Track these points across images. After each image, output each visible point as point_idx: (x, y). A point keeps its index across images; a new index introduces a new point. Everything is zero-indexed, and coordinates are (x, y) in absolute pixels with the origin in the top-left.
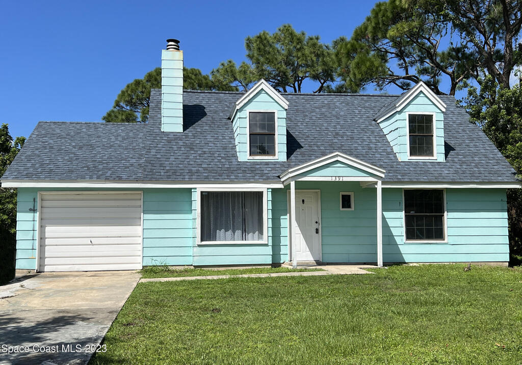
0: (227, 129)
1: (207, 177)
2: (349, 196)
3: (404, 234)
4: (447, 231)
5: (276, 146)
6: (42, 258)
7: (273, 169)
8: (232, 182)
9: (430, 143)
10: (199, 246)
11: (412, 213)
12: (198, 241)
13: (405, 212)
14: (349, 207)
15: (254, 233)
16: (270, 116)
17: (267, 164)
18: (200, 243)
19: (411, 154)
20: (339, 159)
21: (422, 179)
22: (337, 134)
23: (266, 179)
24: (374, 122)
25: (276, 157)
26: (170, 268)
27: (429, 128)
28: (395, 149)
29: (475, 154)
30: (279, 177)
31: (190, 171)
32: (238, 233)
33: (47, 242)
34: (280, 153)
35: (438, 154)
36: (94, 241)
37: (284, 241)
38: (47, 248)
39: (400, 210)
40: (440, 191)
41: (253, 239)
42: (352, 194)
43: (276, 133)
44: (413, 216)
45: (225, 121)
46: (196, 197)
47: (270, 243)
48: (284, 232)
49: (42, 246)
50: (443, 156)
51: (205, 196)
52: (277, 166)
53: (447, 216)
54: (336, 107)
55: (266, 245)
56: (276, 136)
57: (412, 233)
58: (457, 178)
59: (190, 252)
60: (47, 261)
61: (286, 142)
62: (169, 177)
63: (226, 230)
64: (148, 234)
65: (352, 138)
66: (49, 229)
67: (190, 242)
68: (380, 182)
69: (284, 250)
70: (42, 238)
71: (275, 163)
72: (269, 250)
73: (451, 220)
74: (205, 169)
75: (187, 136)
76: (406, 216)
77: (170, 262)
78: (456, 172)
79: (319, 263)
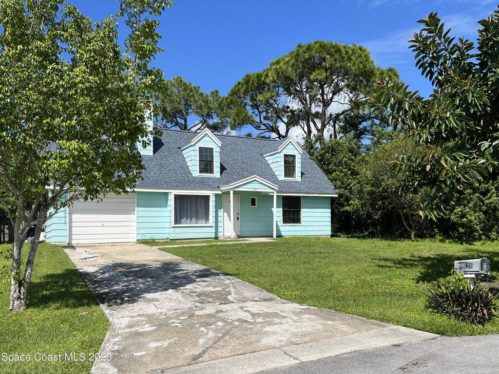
0: (180, 155)
1: (177, 186)
2: (254, 199)
3: (282, 220)
4: (302, 219)
5: (214, 168)
6: (70, 235)
7: (214, 182)
8: (192, 189)
9: (294, 171)
10: (173, 227)
11: (286, 209)
12: (173, 224)
13: (283, 208)
14: (255, 205)
15: (202, 220)
16: (211, 150)
17: (210, 179)
18: (174, 226)
19: (285, 177)
20: (256, 179)
21: (292, 190)
22: (243, 162)
23: (212, 188)
24: (261, 156)
25: (214, 175)
26: (156, 241)
27: (294, 162)
28: (276, 173)
29: (315, 177)
30: (219, 187)
31: (166, 182)
32: (194, 219)
33: (73, 224)
34: (217, 173)
35: (298, 177)
36: (105, 224)
37: (220, 224)
38: (73, 228)
39: (280, 207)
40: (299, 198)
41: (202, 223)
42: (256, 198)
43: (214, 160)
44: (286, 211)
45: (176, 149)
46: (171, 198)
47: (214, 226)
48: (220, 219)
49: (70, 227)
50: (300, 178)
51: (177, 197)
52: (216, 180)
53: (303, 210)
54: (239, 145)
55: (212, 227)
56: (214, 162)
57: (286, 220)
58: (308, 191)
59: (167, 231)
60: (73, 237)
61: (220, 166)
62: (154, 185)
63: (187, 219)
64: (140, 220)
65: (252, 165)
66: (74, 216)
67: (168, 225)
68: (275, 192)
69: (220, 230)
70: (70, 222)
71: (214, 179)
72: (213, 230)
73: (305, 213)
74: (174, 180)
75: (157, 159)
76: (283, 210)
77: (156, 237)
78: (307, 187)
79: (239, 237)
